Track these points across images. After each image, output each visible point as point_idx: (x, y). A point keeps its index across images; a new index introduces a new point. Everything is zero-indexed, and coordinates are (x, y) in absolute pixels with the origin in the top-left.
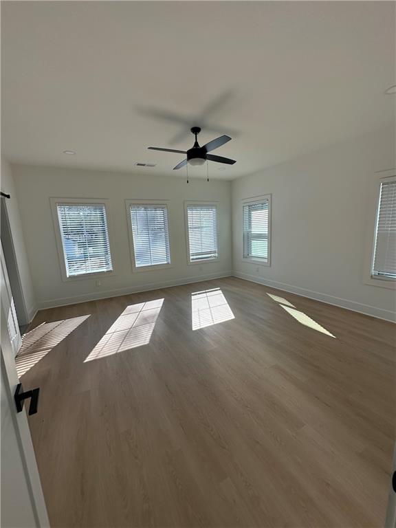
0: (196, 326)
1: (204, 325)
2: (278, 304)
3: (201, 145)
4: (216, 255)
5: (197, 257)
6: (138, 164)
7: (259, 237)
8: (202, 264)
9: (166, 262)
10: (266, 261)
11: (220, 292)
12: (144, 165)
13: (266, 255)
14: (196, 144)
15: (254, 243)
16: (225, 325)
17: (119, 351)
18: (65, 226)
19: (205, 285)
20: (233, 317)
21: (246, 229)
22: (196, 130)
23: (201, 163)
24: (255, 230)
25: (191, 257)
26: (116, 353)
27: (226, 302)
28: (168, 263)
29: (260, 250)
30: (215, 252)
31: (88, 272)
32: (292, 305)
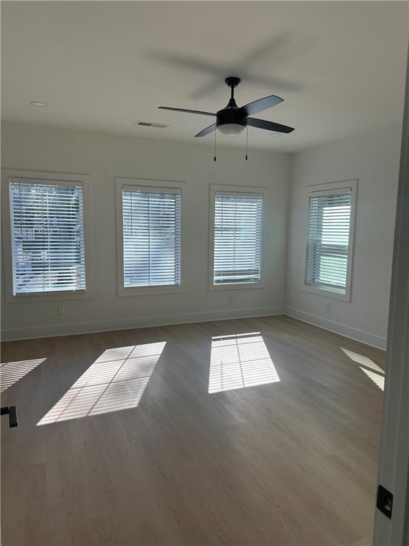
0: (214, 387)
1: (228, 387)
2: (357, 366)
3: (240, 105)
4: (258, 276)
5: (226, 277)
6: (140, 124)
7: (335, 251)
8: (234, 289)
9: (173, 283)
10: (343, 292)
11: (260, 338)
12: (149, 125)
13: (343, 283)
14: (232, 102)
15: (325, 261)
16: (262, 390)
17: (90, 414)
18: (19, 215)
19: (236, 326)
20: (278, 380)
21: (312, 237)
22: (233, 82)
23: (238, 131)
24: (327, 239)
25: (216, 278)
26: (86, 417)
27: (268, 356)
28: (176, 285)
29: (334, 273)
30: (256, 272)
31: (47, 290)
32: (380, 370)
